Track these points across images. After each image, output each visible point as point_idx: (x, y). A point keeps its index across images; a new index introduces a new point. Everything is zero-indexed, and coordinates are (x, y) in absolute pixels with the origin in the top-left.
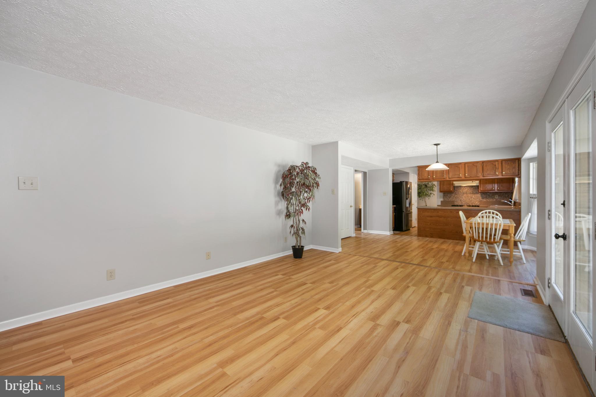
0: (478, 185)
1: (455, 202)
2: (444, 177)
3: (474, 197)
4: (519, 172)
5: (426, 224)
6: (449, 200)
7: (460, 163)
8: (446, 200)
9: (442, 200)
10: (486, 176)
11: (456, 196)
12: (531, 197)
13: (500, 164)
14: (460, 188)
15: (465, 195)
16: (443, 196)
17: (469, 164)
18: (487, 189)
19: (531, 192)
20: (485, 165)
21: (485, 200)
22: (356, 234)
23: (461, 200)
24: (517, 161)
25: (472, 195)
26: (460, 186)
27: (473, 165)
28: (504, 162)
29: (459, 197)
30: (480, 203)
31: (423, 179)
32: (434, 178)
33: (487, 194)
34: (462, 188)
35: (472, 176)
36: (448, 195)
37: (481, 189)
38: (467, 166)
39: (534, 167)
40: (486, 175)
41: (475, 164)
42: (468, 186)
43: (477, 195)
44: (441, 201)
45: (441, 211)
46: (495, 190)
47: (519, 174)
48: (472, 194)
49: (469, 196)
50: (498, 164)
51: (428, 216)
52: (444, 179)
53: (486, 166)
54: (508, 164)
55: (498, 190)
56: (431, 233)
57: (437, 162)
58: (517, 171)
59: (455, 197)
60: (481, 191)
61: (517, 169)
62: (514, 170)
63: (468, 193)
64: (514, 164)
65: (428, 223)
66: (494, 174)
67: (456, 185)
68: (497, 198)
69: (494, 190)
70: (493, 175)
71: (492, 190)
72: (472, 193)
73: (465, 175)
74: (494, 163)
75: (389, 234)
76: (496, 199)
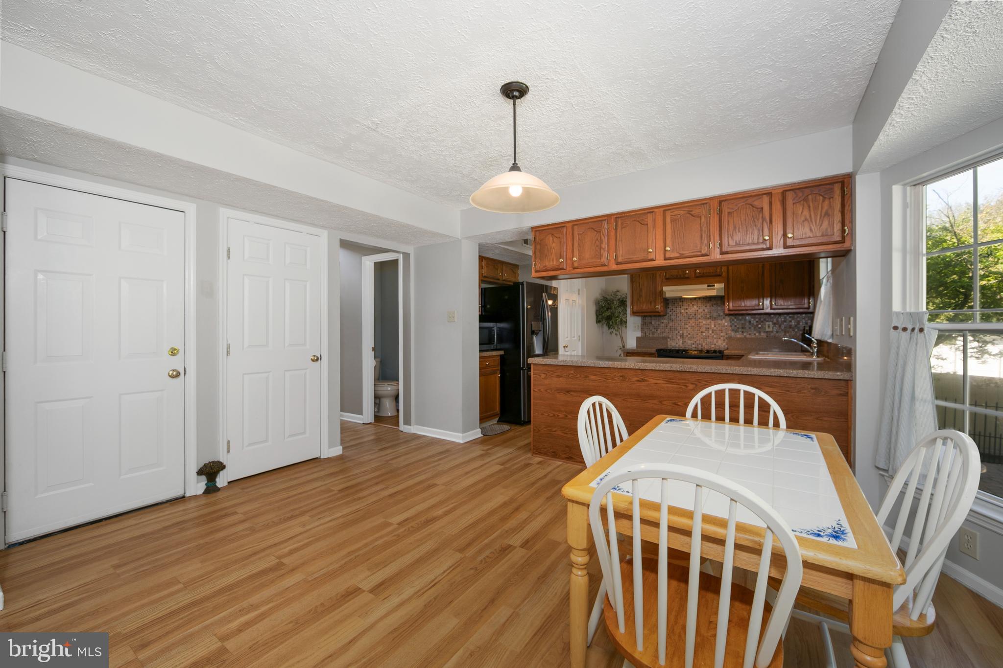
0: (723, 294)
1: (669, 340)
2: (603, 260)
3: (713, 326)
4: (843, 231)
5: (554, 415)
6: (656, 335)
7: (650, 211)
8: (647, 334)
9: (639, 334)
10: (729, 249)
11: (671, 324)
12: (896, 328)
13: (777, 206)
14: (681, 303)
15: (692, 322)
16: (641, 325)
17: (677, 212)
18: (745, 306)
19: (897, 307)
20: (726, 211)
21: (739, 335)
22: (344, 449)
23: (682, 336)
24: (837, 188)
25: (708, 321)
26: (681, 300)
27: (689, 212)
28: (790, 196)
29: (679, 328)
30: (727, 344)
31: (546, 270)
32: (576, 265)
33: (745, 320)
34: (684, 303)
35: (687, 253)
36: (653, 323)
37: (728, 305)
38: (672, 221)
39: (908, 200)
40: (732, 247)
41: (696, 212)
42: (699, 298)
43: (720, 322)
44: (637, 338)
45: (595, 375)
46: (765, 307)
47: (843, 237)
48: (708, 318)
49: (701, 324)
50: (771, 203)
51: (559, 390)
52: (604, 265)
53: (729, 213)
54: (806, 200)
55: (771, 309)
56: (567, 447)
57: (515, 168)
58: (837, 227)
59: (669, 327)
60: (729, 310)
61: (838, 217)
62: (826, 223)
63: (699, 316)
64: (827, 202)
65: (560, 411)
66: (758, 243)
67: (668, 295)
68: (771, 329)
69: (763, 309)
70: (754, 244)
71: (757, 308)
72: (708, 316)
73: (665, 247)
74: (757, 203)
75: (461, 442)
76: (767, 332)
